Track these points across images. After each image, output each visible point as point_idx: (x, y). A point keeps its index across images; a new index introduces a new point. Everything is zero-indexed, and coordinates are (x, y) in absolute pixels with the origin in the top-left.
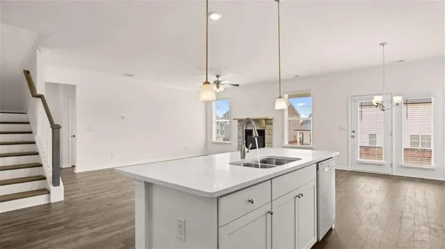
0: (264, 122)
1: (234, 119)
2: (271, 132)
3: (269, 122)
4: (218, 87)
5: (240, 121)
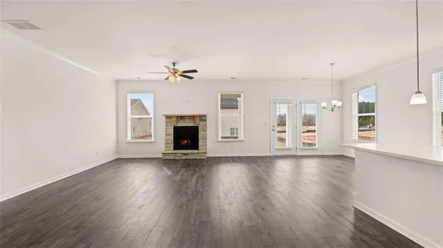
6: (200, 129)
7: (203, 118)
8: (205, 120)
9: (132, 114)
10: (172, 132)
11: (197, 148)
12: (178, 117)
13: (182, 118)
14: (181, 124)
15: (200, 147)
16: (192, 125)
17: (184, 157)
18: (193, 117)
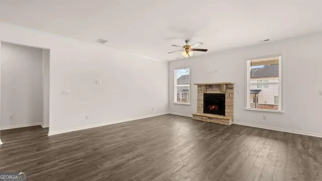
0: (225, 86)
1: (195, 84)
2: (233, 96)
3: (230, 86)
4: (187, 52)
5: (199, 86)
6: (226, 96)
7: (229, 86)
8: (232, 88)
9: (178, 84)
10: (203, 98)
11: (224, 114)
12: (206, 85)
13: (210, 86)
14: (209, 92)
15: (226, 114)
16: (218, 92)
17: (209, 121)
18: (219, 86)
